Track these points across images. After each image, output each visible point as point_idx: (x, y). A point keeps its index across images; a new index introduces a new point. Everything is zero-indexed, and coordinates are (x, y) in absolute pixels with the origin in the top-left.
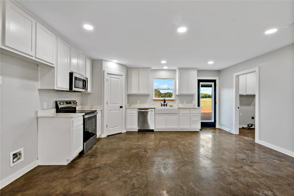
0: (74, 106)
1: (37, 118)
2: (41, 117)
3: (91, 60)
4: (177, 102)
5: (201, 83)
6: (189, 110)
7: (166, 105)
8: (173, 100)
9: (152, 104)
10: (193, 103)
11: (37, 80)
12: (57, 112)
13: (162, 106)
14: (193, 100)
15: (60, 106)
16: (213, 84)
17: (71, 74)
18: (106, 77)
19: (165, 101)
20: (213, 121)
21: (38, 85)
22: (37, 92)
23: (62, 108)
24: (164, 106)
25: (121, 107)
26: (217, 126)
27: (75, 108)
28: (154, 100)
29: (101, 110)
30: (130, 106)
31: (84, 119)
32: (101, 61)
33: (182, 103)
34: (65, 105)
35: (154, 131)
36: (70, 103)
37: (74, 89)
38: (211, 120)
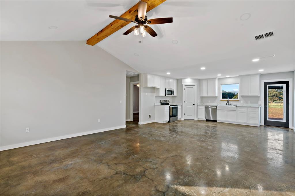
0: (168, 103)
1: (155, 106)
2: (156, 105)
3: (176, 80)
4: (242, 102)
5: (268, 86)
6: (246, 109)
7: (231, 104)
8: (239, 101)
9: (219, 103)
10: (259, 103)
11: (154, 93)
12: (161, 104)
13: (227, 105)
14: (259, 101)
15: (162, 102)
16: (284, 85)
17: (165, 89)
18: (184, 87)
19: (228, 101)
20: (285, 121)
21: (155, 94)
22: (155, 97)
23: (163, 103)
24: (229, 105)
25: (194, 104)
26: (290, 126)
27: (169, 103)
28: (221, 100)
29: (181, 105)
30: (203, 104)
31: (170, 108)
32: (181, 80)
33: (247, 103)
34: (164, 102)
35: (217, 121)
36: (166, 101)
37: (167, 95)
38: (282, 119)
